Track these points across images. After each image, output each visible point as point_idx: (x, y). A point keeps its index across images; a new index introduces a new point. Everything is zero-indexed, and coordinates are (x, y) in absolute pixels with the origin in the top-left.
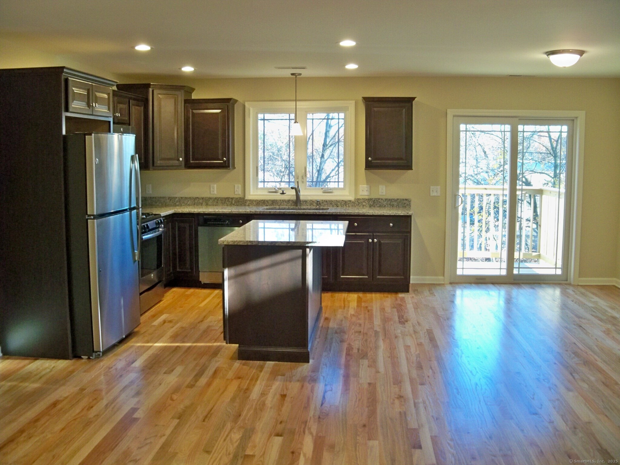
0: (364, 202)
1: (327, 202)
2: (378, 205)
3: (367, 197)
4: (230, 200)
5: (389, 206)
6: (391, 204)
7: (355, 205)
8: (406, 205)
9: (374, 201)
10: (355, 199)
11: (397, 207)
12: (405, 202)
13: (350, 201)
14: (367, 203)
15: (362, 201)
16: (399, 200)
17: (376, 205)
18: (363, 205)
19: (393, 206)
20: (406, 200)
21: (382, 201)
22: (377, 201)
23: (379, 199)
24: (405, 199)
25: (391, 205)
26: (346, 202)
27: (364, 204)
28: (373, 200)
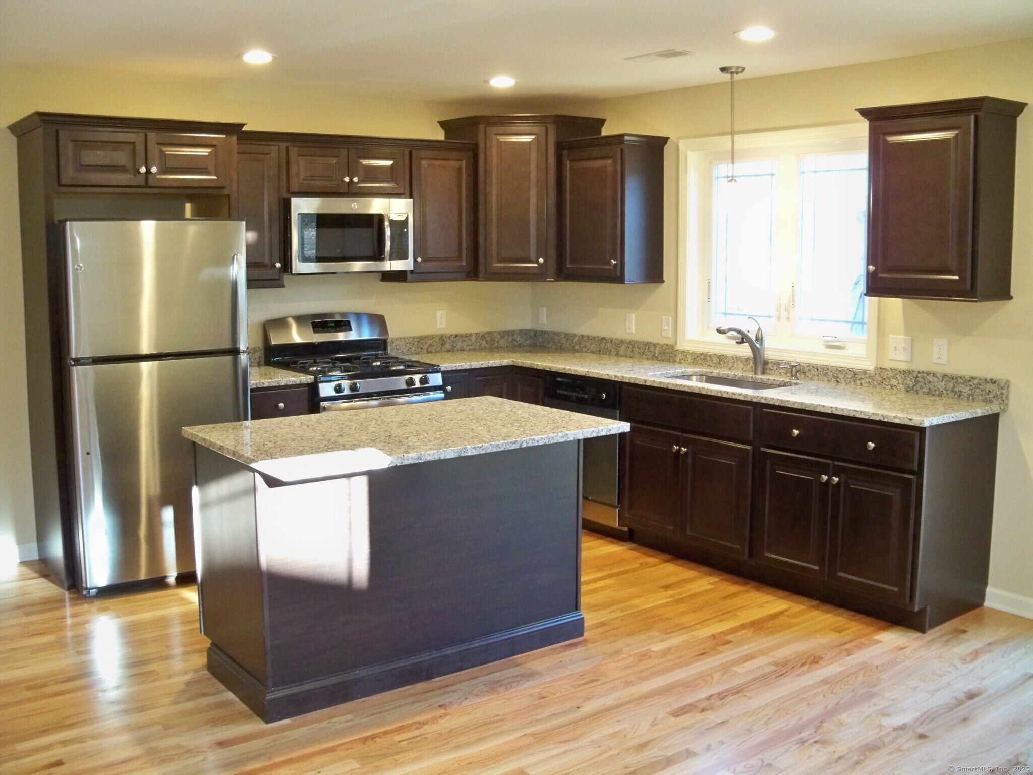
0: (893, 378)
1: (817, 370)
2: (924, 390)
3: (904, 367)
4: (652, 348)
5: (951, 394)
6: (956, 389)
7: (875, 383)
8: (991, 396)
9: (917, 377)
10: (876, 368)
11: (968, 398)
12: (989, 387)
13: (865, 372)
14: (901, 381)
15: (890, 374)
16: (975, 382)
17: (921, 387)
18: (892, 386)
19: (959, 396)
20: (993, 382)
21: (935, 379)
22: (923, 378)
23: (928, 374)
24: (991, 380)
25: (956, 393)
26: (855, 374)
27: (894, 382)
28: (915, 374)
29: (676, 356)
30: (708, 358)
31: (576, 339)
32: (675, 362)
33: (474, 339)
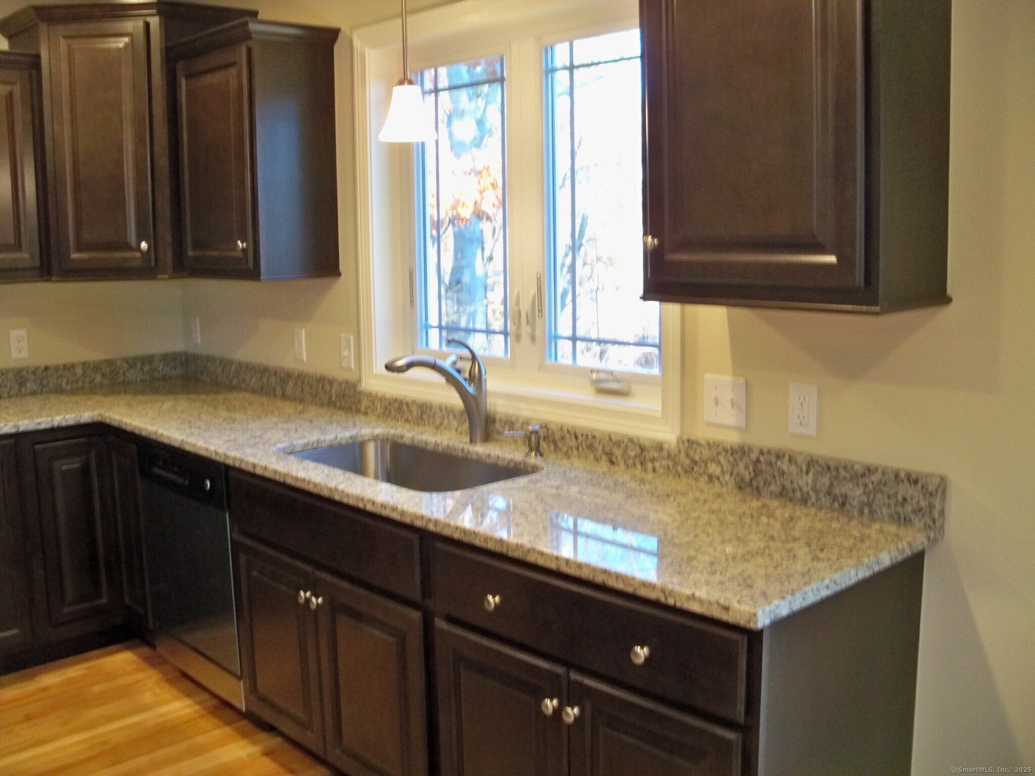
0: (713, 460)
1: (576, 437)
2: (773, 488)
3: (732, 438)
5: (825, 501)
6: (836, 490)
7: (679, 469)
8: (909, 508)
9: (758, 461)
10: (680, 440)
11: (861, 513)
12: (904, 490)
13: (660, 447)
14: (727, 466)
15: (706, 453)
16: (875, 478)
17: (767, 483)
18: (711, 478)
19: (843, 505)
20: (913, 480)
21: (793, 468)
22: (770, 464)
23: (779, 456)
24: (908, 476)
25: (835, 498)
26: (643, 449)
27: (714, 469)
28: (754, 456)
29: (359, 402)
30: (405, 407)
31: (234, 368)
32: (358, 411)
33: (79, 371)
